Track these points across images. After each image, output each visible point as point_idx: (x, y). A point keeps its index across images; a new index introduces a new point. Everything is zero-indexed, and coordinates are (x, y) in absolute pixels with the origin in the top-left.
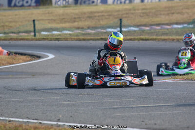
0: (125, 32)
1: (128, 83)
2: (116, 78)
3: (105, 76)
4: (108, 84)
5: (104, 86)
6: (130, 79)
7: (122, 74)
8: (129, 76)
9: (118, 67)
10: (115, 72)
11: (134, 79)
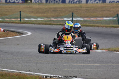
0: (75, 20)
1: (75, 52)
2: (68, 48)
3: (61, 47)
4: (63, 52)
5: (60, 52)
6: (76, 49)
7: (71, 46)
8: (76, 47)
9: (69, 42)
10: (67, 45)
11: (79, 49)
